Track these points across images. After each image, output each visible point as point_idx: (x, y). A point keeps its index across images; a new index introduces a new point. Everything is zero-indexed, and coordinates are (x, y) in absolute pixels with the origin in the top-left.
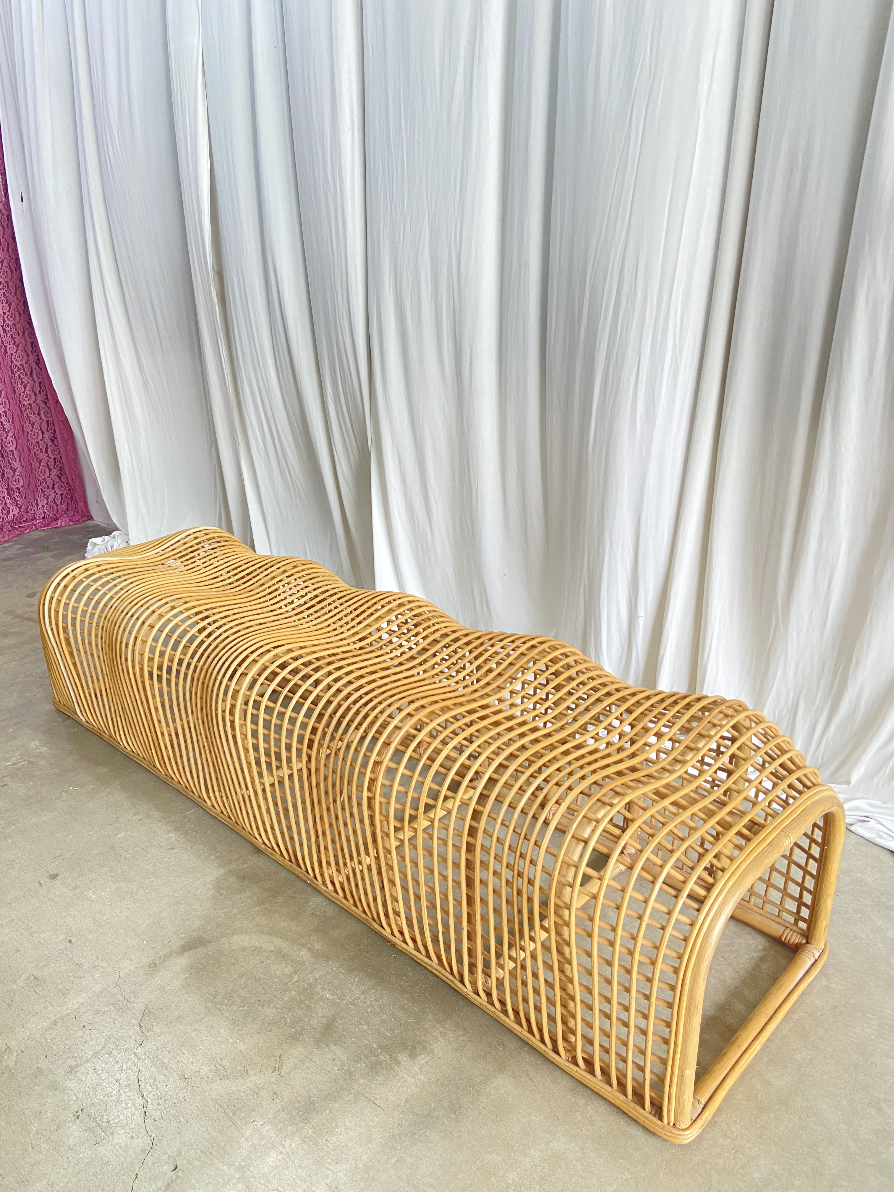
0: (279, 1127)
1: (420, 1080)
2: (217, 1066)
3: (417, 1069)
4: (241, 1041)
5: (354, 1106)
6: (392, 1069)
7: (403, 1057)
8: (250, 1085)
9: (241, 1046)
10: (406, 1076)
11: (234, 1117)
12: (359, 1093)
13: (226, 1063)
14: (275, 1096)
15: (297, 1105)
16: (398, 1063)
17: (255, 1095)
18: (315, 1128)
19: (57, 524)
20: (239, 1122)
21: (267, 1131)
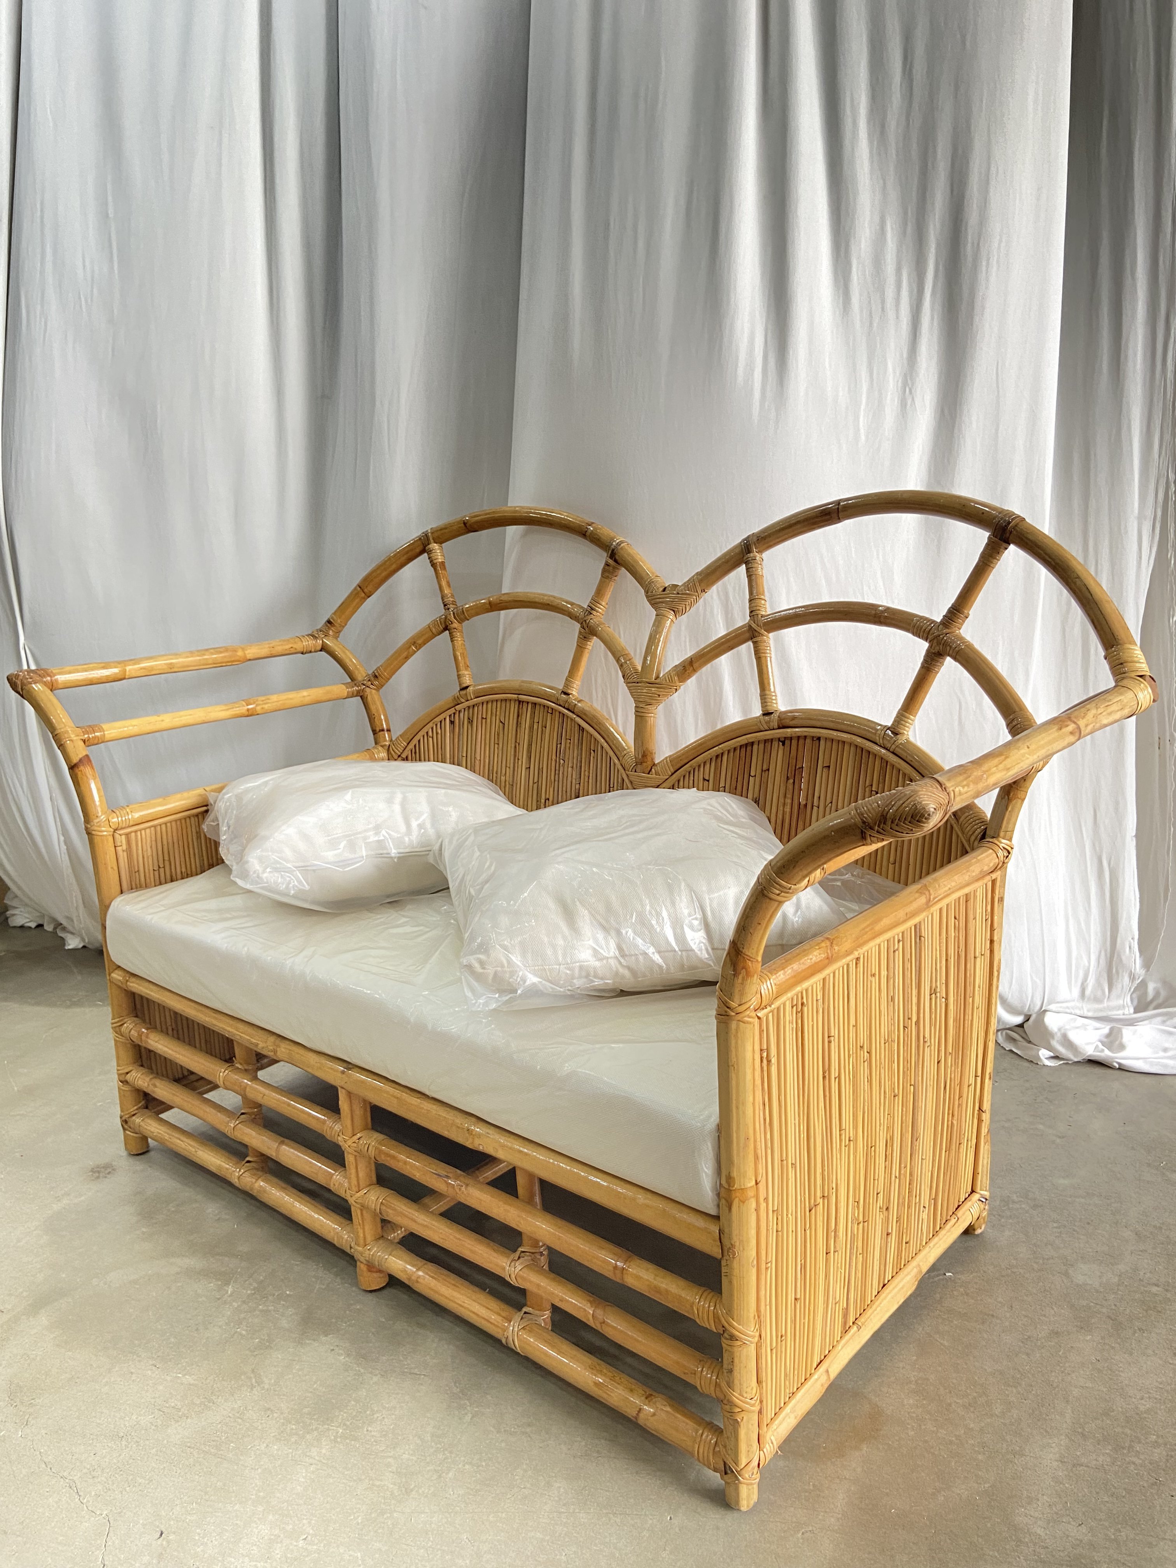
0: (293, 1440)
4: (184, 1375)
9: (189, 1379)
14: (269, 1412)
15: (306, 1410)
17: (240, 1421)
18: (345, 1424)
21: (278, 1450)
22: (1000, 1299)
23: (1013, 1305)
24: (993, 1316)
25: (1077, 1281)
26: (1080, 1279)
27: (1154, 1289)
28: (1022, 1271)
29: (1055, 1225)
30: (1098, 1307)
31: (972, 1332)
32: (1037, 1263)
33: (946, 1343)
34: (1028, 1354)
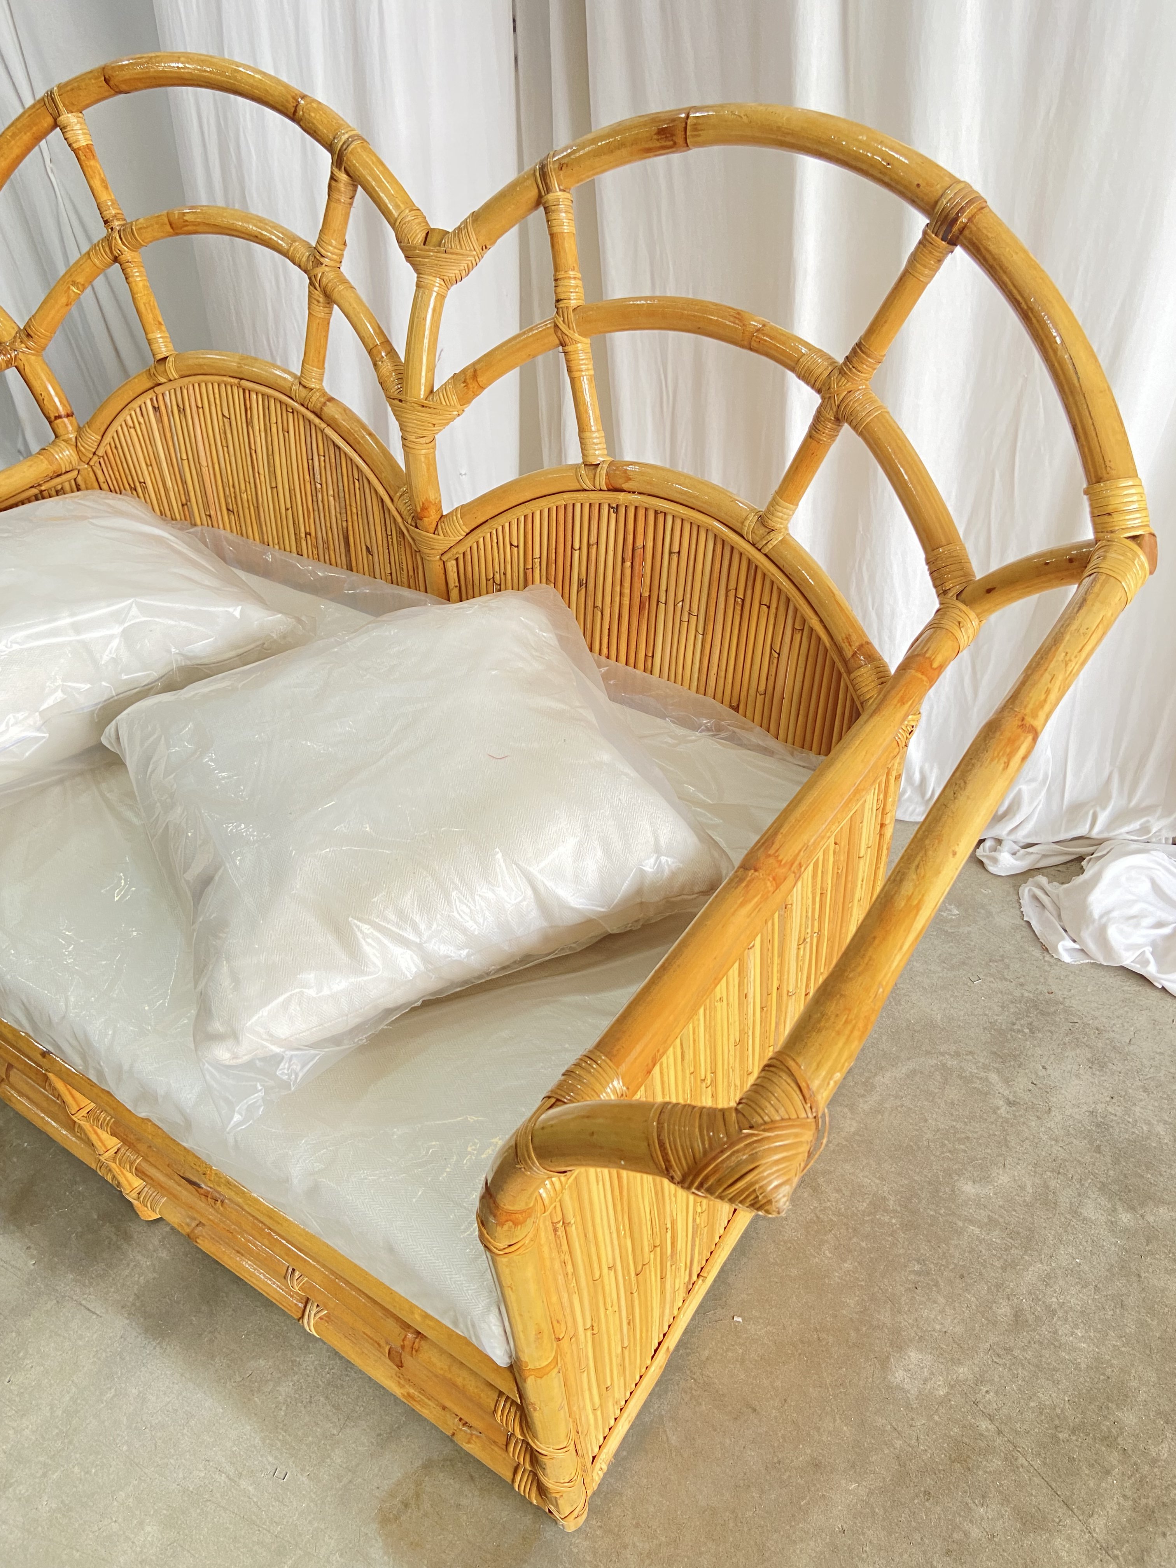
22: (778, 1383)
23: (789, 1401)
24: (755, 1410)
25: (892, 1380)
26: (899, 1376)
27: (984, 1425)
28: (831, 1339)
29: (917, 1267)
30: (895, 1434)
31: (715, 1430)
32: (857, 1330)
33: (674, 1440)
34: (762, 1492)
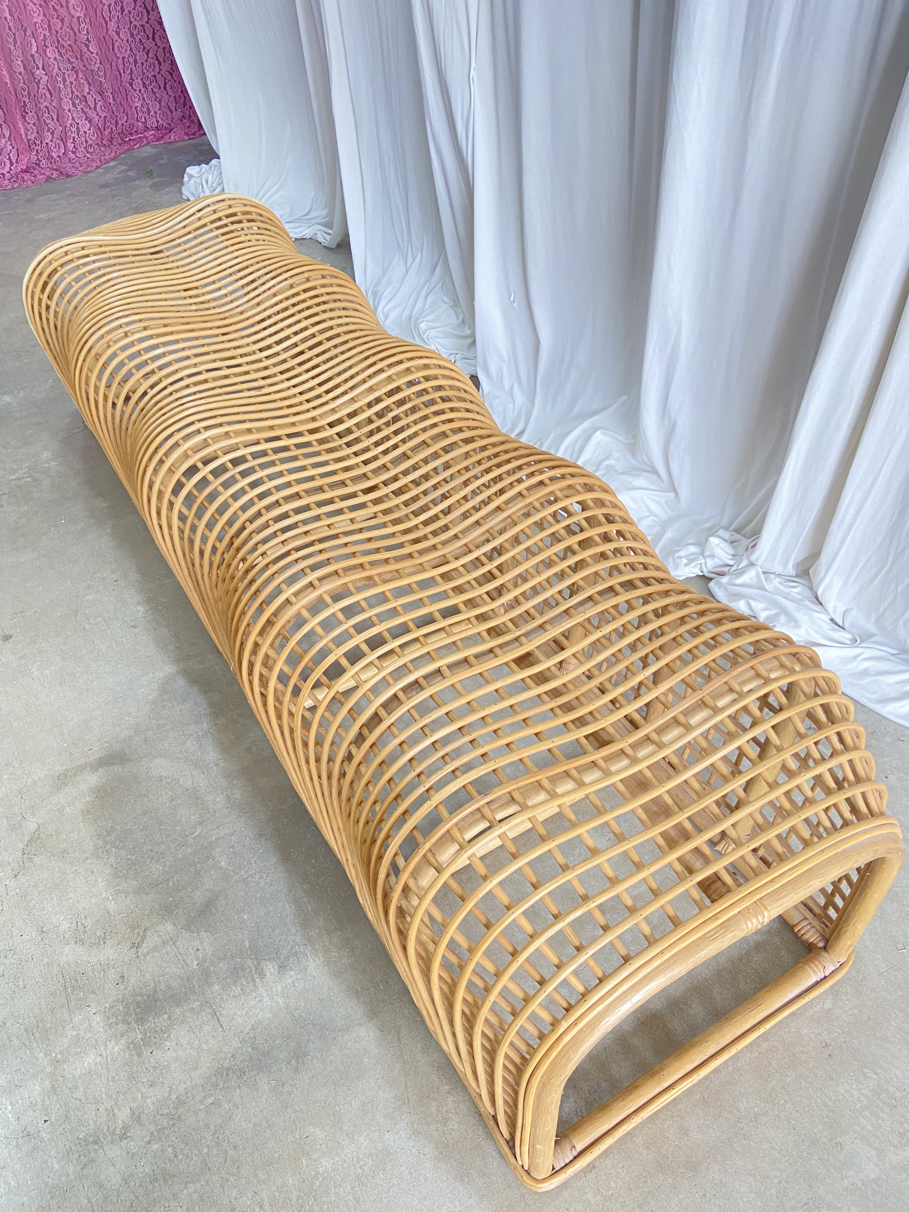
1: (278, 1003)
2: (79, 924)
3: (279, 989)
5: (195, 1017)
6: (253, 980)
7: (270, 969)
8: (102, 959)
10: (265, 995)
11: (71, 995)
12: (206, 1002)
13: (89, 923)
16: (262, 975)
19: (170, 138)
20: (73, 1003)
